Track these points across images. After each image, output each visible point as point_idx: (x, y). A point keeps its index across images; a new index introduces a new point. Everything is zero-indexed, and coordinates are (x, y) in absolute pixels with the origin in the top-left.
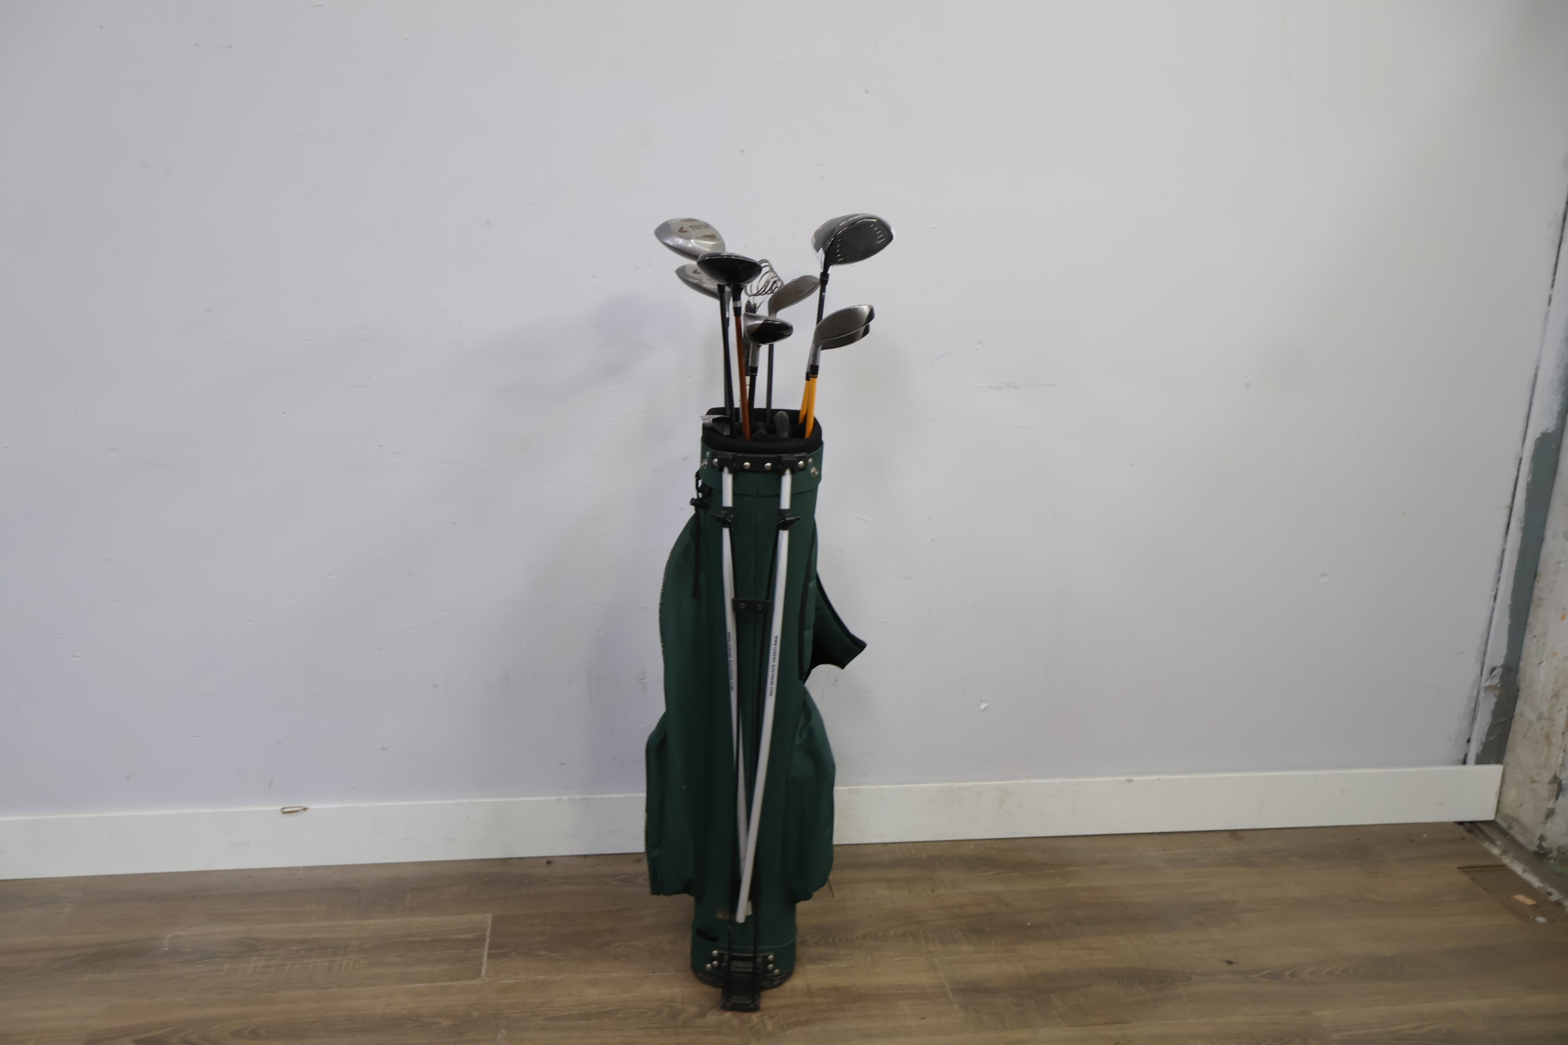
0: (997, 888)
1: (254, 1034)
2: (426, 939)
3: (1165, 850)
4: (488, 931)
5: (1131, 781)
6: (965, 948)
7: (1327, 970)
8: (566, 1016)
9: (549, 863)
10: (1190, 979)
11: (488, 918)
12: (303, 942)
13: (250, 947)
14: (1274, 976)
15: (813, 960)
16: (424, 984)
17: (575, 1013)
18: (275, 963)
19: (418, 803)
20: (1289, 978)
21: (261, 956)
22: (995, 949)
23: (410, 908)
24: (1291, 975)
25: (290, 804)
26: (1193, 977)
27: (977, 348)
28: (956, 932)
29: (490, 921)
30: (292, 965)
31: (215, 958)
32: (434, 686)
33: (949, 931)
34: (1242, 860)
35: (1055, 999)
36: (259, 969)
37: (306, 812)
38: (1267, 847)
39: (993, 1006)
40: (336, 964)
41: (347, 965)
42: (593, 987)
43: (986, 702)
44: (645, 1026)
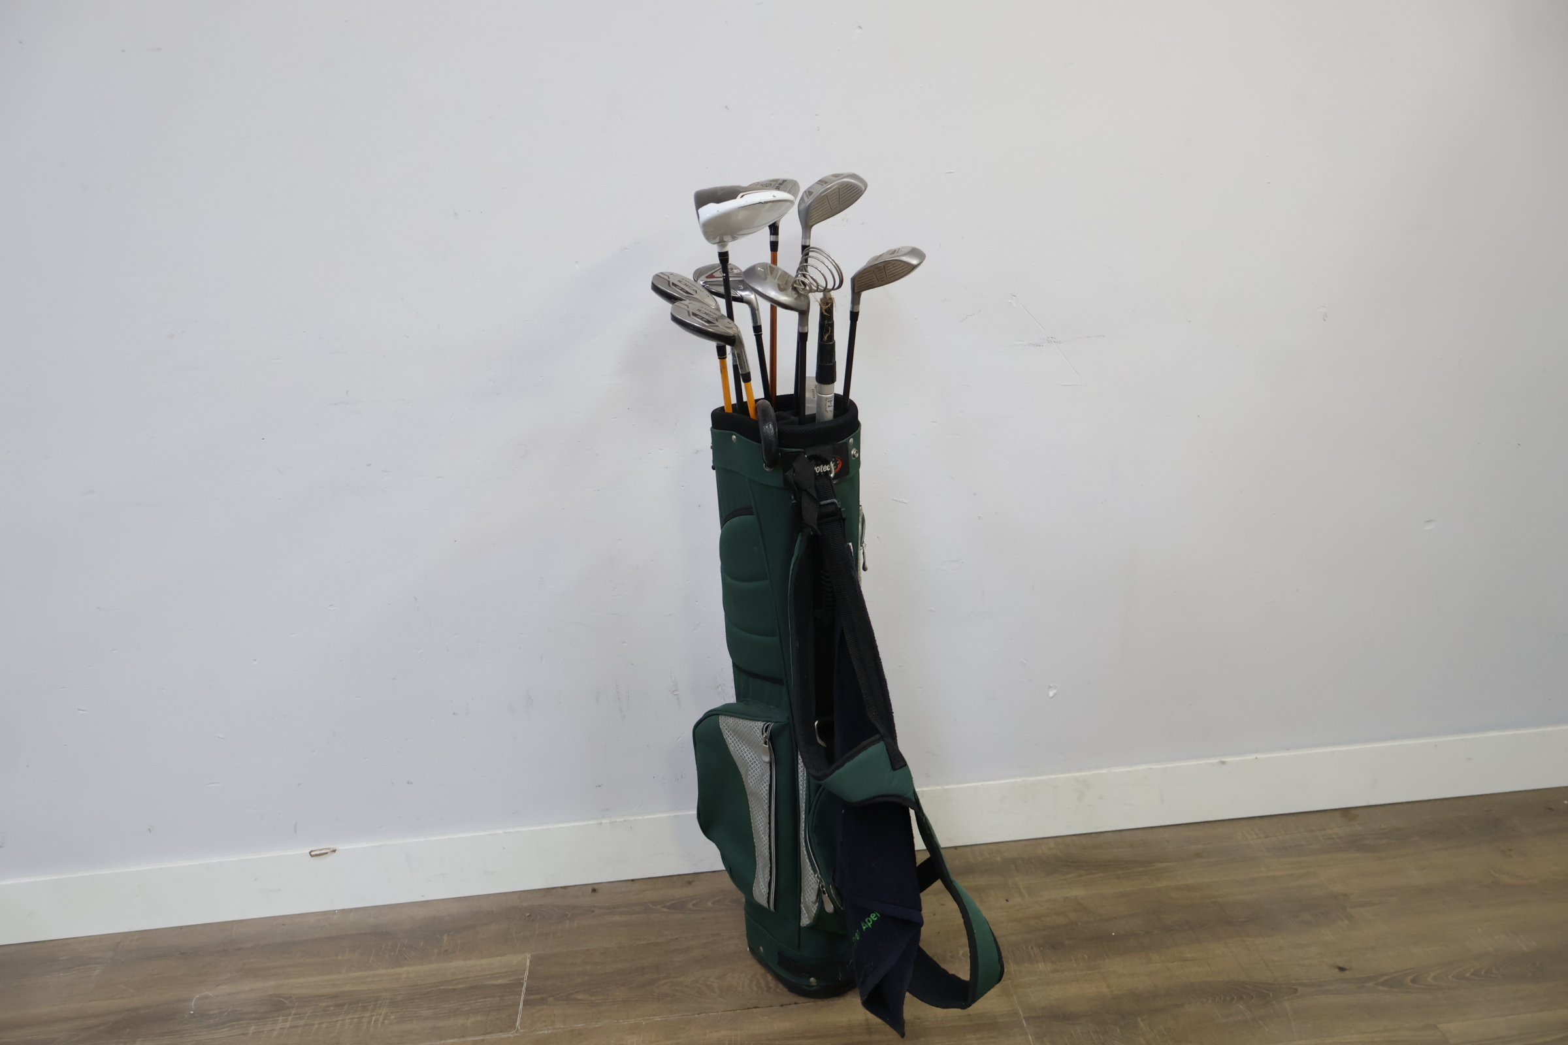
0: (1078, 892)
2: (461, 986)
3: (1266, 837)
4: (527, 974)
5: (1224, 763)
6: (1041, 966)
7: (1455, 972)
9: (594, 890)
10: (1296, 990)
11: (527, 959)
12: (333, 996)
13: (277, 1006)
14: (1395, 982)
16: (456, 1040)
18: (302, 1022)
19: (451, 837)
20: (1411, 984)
21: (289, 1015)
22: (1075, 966)
23: (446, 951)
24: (1413, 981)
25: (318, 847)
26: (1299, 988)
27: (1011, 303)
28: (1032, 948)
29: (528, 961)
30: (319, 1024)
31: (241, 1020)
32: (454, 714)
33: (1024, 947)
34: (1356, 844)
35: (1142, 1024)
36: (286, 1031)
37: (335, 854)
38: (1383, 826)
39: (1071, 1034)
40: (365, 1020)
41: (376, 1021)
42: (634, 1034)
43: (1055, 689)
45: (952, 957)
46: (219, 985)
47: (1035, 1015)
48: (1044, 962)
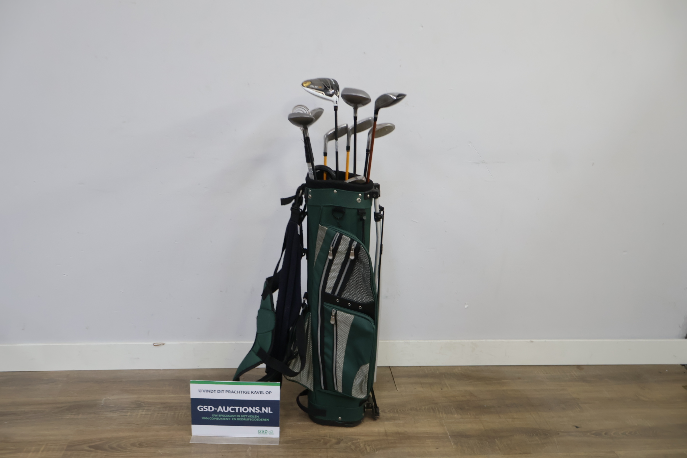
0: (470, 388)
1: (141, 445)
3: (547, 374)
5: (532, 342)
6: (456, 416)
7: (622, 432)
10: (559, 434)
12: (162, 404)
13: (139, 405)
14: (598, 434)
15: (388, 419)
18: (150, 413)
19: (213, 343)
21: (144, 409)
22: (470, 417)
24: (605, 434)
25: (157, 342)
27: (468, 145)
28: (452, 408)
30: (158, 414)
31: (123, 410)
32: (221, 291)
33: (449, 408)
34: (583, 379)
35: (497, 441)
36: (143, 415)
37: (164, 346)
38: (594, 374)
39: (469, 443)
40: (177, 414)
41: (181, 415)
42: (290, 428)
43: (468, 305)
44: (313, 447)
46: (113, 395)
47: (454, 434)
48: (457, 414)
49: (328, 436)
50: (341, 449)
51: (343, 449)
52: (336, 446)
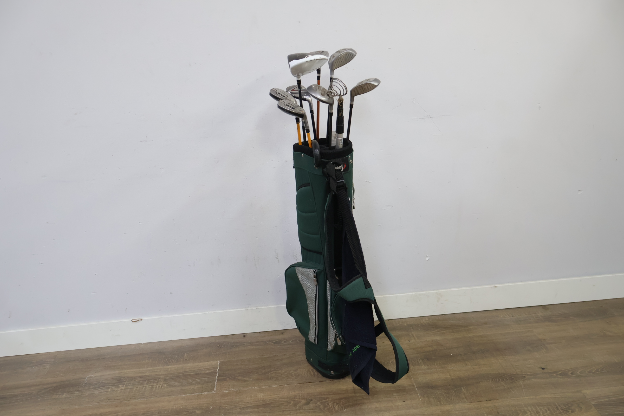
0: (438, 338)
2: (192, 373)
3: (512, 317)
4: (218, 369)
5: (496, 287)
6: (423, 367)
7: (588, 370)
8: (249, 406)
9: (244, 336)
10: (525, 377)
11: (218, 363)
12: (141, 377)
13: (119, 380)
14: (564, 374)
16: (190, 395)
17: (253, 405)
18: (129, 387)
19: (187, 314)
20: (571, 375)
21: (124, 384)
22: (436, 367)
23: (186, 360)
24: (572, 373)
25: (135, 318)
26: (526, 376)
27: (413, 102)
28: (419, 360)
29: (219, 364)
30: (136, 388)
31: (105, 386)
32: (189, 266)
33: (416, 360)
34: (548, 319)
35: (463, 390)
36: (123, 390)
37: (142, 321)
38: (559, 312)
39: (435, 394)
40: (154, 386)
41: (159, 387)
42: (261, 392)
43: (429, 257)
44: (283, 410)
45: (388, 363)
46: (95, 373)
47: (421, 386)
48: (424, 365)
49: (298, 398)
50: (309, 410)
51: (312, 410)
52: (306, 407)
